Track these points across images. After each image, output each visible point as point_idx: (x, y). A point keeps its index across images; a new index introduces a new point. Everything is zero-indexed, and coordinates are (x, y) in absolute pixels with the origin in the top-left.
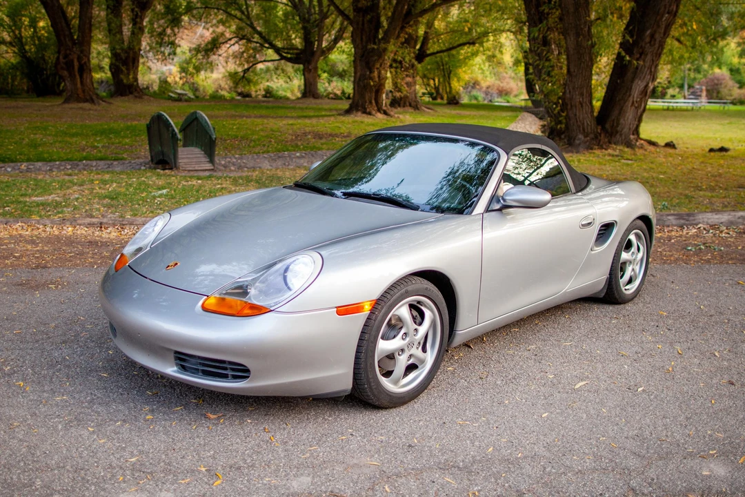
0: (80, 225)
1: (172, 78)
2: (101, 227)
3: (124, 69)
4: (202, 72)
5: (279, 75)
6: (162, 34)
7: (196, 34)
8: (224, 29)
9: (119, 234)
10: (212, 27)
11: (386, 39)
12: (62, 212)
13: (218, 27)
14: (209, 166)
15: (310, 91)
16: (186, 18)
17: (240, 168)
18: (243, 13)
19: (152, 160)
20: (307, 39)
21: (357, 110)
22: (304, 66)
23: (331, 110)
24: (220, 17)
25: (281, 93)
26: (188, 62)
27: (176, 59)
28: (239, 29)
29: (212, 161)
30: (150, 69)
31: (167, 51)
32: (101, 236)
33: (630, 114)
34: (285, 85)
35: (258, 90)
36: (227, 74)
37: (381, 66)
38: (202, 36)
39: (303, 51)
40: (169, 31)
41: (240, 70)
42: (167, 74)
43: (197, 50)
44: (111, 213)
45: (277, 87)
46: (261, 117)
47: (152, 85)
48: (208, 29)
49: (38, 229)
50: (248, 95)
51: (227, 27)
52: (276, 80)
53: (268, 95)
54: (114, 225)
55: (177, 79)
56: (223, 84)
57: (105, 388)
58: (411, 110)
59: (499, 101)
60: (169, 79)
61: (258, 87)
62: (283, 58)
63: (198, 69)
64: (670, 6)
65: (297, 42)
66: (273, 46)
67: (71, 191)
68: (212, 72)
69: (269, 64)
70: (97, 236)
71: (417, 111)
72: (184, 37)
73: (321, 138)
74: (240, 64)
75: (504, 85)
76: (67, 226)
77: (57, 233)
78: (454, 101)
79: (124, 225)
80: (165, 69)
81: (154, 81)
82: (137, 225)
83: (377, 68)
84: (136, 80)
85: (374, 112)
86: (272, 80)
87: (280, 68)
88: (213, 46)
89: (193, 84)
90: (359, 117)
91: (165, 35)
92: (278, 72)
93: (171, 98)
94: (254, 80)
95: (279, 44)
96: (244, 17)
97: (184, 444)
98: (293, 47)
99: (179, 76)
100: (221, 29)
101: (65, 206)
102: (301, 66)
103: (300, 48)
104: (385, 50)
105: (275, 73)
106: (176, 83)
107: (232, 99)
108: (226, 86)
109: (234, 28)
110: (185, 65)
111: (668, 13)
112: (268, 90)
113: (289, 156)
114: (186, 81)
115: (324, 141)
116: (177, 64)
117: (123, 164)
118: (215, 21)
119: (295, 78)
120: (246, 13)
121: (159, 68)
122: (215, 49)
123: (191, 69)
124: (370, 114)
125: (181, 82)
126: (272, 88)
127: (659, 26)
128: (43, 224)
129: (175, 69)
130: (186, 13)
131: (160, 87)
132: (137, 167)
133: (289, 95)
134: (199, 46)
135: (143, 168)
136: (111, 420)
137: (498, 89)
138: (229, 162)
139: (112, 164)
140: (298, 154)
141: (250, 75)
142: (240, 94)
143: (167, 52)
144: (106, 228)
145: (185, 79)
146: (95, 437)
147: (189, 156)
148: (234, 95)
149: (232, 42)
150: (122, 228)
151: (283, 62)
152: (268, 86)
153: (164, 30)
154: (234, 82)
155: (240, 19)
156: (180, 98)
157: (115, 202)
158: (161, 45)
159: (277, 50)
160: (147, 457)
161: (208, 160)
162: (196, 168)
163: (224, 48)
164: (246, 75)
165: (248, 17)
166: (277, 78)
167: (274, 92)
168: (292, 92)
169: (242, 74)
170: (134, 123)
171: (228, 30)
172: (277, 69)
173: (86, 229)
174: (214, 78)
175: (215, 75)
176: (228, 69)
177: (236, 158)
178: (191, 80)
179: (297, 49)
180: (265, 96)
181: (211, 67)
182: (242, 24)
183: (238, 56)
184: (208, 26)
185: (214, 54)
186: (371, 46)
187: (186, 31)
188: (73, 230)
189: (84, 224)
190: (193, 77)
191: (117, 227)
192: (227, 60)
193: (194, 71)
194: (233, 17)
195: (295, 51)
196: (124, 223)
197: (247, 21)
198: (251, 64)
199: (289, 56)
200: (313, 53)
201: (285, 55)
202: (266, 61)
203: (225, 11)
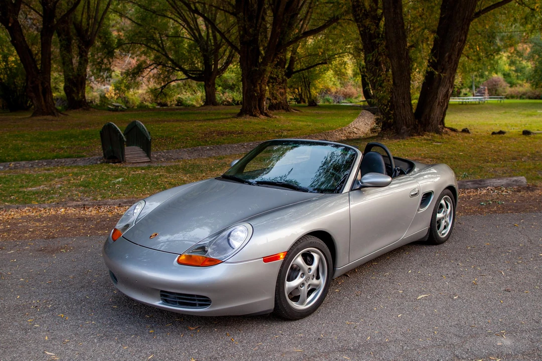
0: (69, 207)
1: (109, 94)
2: (84, 208)
3: (75, 89)
4: (131, 90)
5: (187, 90)
6: (102, 62)
7: (125, 61)
8: (145, 57)
9: (97, 212)
10: (136, 56)
11: (265, 63)
12: (52, 198)
13: (141, 56)
14: (147, 159)
15: (210, 100)
16: (117, 51)
17: (168, 159)
18: (159, 46)
19: (105, 156)
20: (206, 63)
21: (246, 114)
22: (205, 82)
23: (226, 114)
24: (143, 49)
25: (189, 102)
26: (121, 82)
27: (112, 81)
28: (157, 58)
29: (149, 155)
30: (92, 88)
32: (85, 214)
33: (437, 111)
34: (191, 97)
35: (172, 101)
36: (149, 90)
37: (261, 82)
38: (130, 63)
39: (204, 72)
40: (105, 61)
41: (159, 87)
42: (105, 92)
43: (127, 73)
44: (87, 196)
45: (186, 98)
46: (177, 121)
47: (95, 99)
48: (133, 58)
49: (41, 211)
50: (166, 105)
51: (147, 56)
52: (185, 93)
53: (179, 104)
54: (93, 206)
55: (113, 95)
56: (146, 97)
57: (118, 315)
58: (284, 112)
59: (345, 103)
60: (106, 95)
61: (172, 99)
62: (189, 77)
63: (128, 87)
64: (461, 36)
65: (199, 65)
66: (182, 70)
67: (54, 182)
68: (138, 89)
69: (179, 82)
70: (83, 214)
71: (288, 112)
72: (117, 64)
73: (222, 135)
74: (159, 83)
75: (347, 90)
76: (60, 208)
77: (54, 213)
78: (313, 104)
81: (95, 97)
82: (109, 205)
83: (259, 84)
84: (84, 97)
85: (258, 115)
86: (182, 93)
87: (187, 84)
88: (138, 70)
89: (125, 98)
90: (248, 119)
91: (103, 64)
92: (186, 87)
93: (110, 110)
94: (169, 94)
95: (186, 67)
97: (178, 346)
98: (197, 69)
99: (114, 92)
100: (143, 58)
101: (53, 193)
102: (203, 83)
104: (265, 70)
105: (184, 88)
106: (112, 97)
107: (154, 109)
108: (149, 99)
109: (153, 57)
110: (119, 85)
111: (460, 41)
112: (180, 100)
113: (202, 149)
115: (224, 137)
116: (112, 84)
117: (84, 160)
118: (138, 53)
119: (199, 91)
120: (161, 45)
121: (99, 87)
122: (140, 73)
123: (123, 88)
124: (255, 116)
125: (116, 97)
126: (182, 99)
127: (454, 50)
128: (43, 208)
129: (111, 88)
130: (118, 48)
131: (101, 101)
132: (94, 162)
133: (194, 103)
134: (128, 70)
135: (99, 162)
136: (127, 335)
137: (343, 94)
138: (160, 155)
139: (76, 160)
140: (208, 148)
141: (166, 90)
142: (159, 104)
143: (105, 76)
144: (88, 208)
145: (118, 95)
146: (120, 345)
147: (131, 153)
148: (155, 105)
149: (152, 67)
150: (99, 208)
151: (189, 80)
152: (179, 98)
153: (102, 60)
154: (155, 96)
155: (158, 51)
156: (116, 109)
157: (87, 189)
158: (100, 70)
159: (185, 72)
160: (157, 355)
161: (146, 155)
162: (138, 161)
163: (146, 71)
164: (163, 91)
165: (163, 49)
166: (185, 91)
167: (184, 102)
168: (197, 101)
169: (160, 90)
170: (87, 129)
171: (148, 59)
172: (185, 85)
173: (74, 210)
174: (140, 93)
175: (140, 91)
176: (150, 87)
177: (164, 152)
178: (123, 95)
179: (200, 71)
180: (177, 105)
181: (138, 85)
182: (158, 54)
183: (157, 77)
184: (134, 56)
185: (139, 76)
186: (254, 68)
187: (118, 60)
188: (65, 211)
189: (72, 206)
190: (124, 93)
191: (95, 207)
192: (149, 80)
193: (125, 89)
194: (153, 49)
195: (198, 72)
196: (100, 204)
197: (163, 52)
198: (166, 83)
199: (194, 76)
200: (212, 73)
201: (191, 75)
202: (177, 80)
203: (146, 45)
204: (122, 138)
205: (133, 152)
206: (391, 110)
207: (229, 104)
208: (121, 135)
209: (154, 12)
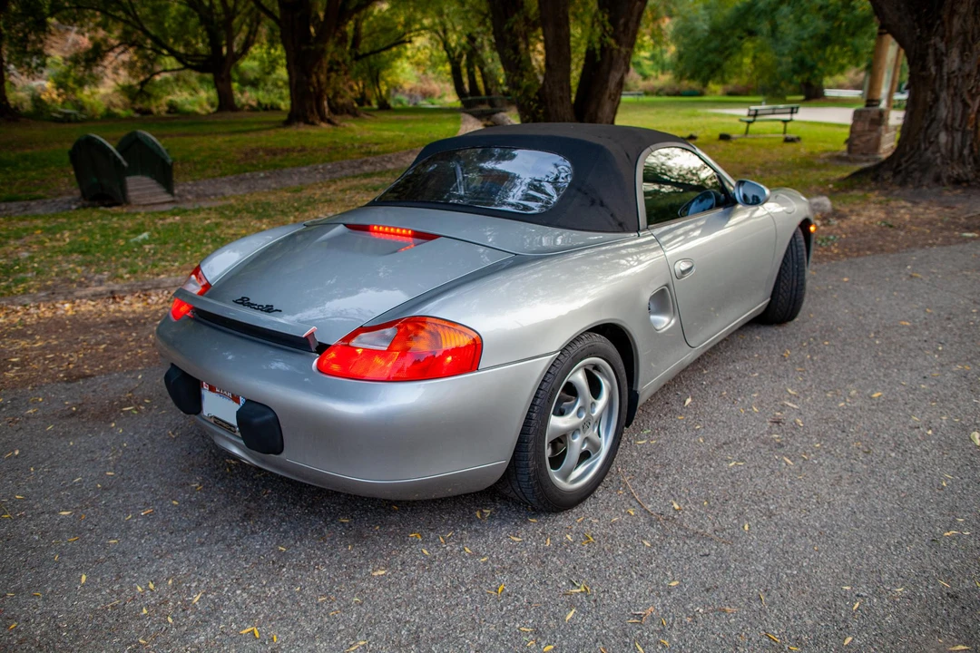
0: (81, 298)
1: (47, 95)
2: (114, 298)
4: (86, 88)
5: (181, 87)
6: (25, 40)
7: (67, 40)
8: (107, 34)
9: (144, 304)
10: (88, 31)
11: (321, 39)
12: (23, 280)
13: (96, 31)
14: (167, 197)
15: (226, 103)
16: (52, 21)
17: (199, 196)
18: (127, 13)
19: (84, 195)
20: (215, 45)
21: (299, 121)
22: (215, 74)
23: (260, 123)
24: (99, 19)
25: (188, 107)
26: (66, 75)
27: (47, 72)
28: (126, 33)
29: (170, 190)
30: (13, 84)
31: (35, 61)
32: (120, 311)
34: (190, 98)
35: (159, 106)
36: (119, 88)
37: (319, 68)
38: (76, 43)
39: (210, 58)
40: (33, 37)
42: (39, 91)
43: (75, 60)
44: (96, 272)
45: (182, 101)
47: (21, 104)
48: (83, 34)
49: (17, 312)
50: (149, 112)
51: (109, 32)
52: (179, 93)
53: (172, 111)
54: (132, 293)
55: (55, 96)
56: (116, 100)
58: (350, 118)
59: (425, 104)
60: (43, 97)
61: (159, 102)
62: (187, 67)
63: (81, 83)
65: (201, 47)
66: (172, 53)
67: (12, 249)
68: (97, 86)
69: (167, 75)
70: (115, 311)
71: (357, 119)
72: (54, 45)
73: (275, 154)
74: (136, 77)
75: (426, 86)
76: (61, 302)
77: (49, 314)
78: (384, 106)
79: (146, 290)
80: (35, 84)
81: (22, 101)
82: (166, 288)
83: (316, 73)
84: (5, 98)
85: (317, 122)
86: (175, 93)
87: (182, 78)
88: (95, 55)
89: (76, 101)
90: (303, 128)
91: (28, 41)
92: (181, 83)
93: (56, 120)
94: (155, 93)
95: (180, 50)
96: (130, 19)
98: (197, 53)
99: (56, 92)
100: (101, 33)
101: (20, 271)
102: (209, 76)
103: (205, 53)
104: (323, 51)
105: (177, 85)
106: (54, 101)
107: (130, 119)
108: (120, 103)
109: (119, 32)
110: (63, 80)
112: (172, 104)
113: (253, 177)
114: (67, 99)
115: (279, 157)
116: (50, 78)
117: (45, 203)
118: (91, 24)
119: (201, 90)
120: (132, 13)
121: (25, 84)
122: (99, 59)
123: (71, 84)
124: (313, 124)
125: (60, 100)
126: (176, 102)
127: (631, 14)
128: (20, 304)
129: (48, 85)
130: (52, 15)
131: (36, 106)
132: (66, 206)
133: (197, 109)
134: (77, 55)
135: (74, 207)
137: (421, 92)
138: (183, 190)
139: (28, 205)
140: (262, 175)
141: (147, 88)
142: (138, 111)
143: (34, 65)
144: (123, 298)
145: (65, 97)
148: (131, 113)
149: (120, 49)
150: (146, 295)
151: (186, 71)
152: (171, 101)
153: (26, 36)
154: (130, 97)
155: (126, 22)
156: (66, 119)
157: (89, 258)
158: (25, 53)
159: (179, 58)
161: (164, 190)
162: (153, 201)
163: (112, 55)
164: (144, 89)
165: (136, 17)
166: (180, 91)
167: (180, 107)
168: (201, 106)
169: (138, 88)
170: (28, 151)
171: (111, 35)
172: (177, 80)
173: (93, 303)
174: (106, 89)
175: (102, 90)
176: (121, 82)
177: (190, 185)
178: (73, 97)
179: (203, 56)
180: (168, 112)
181: (96, 81)
182: (129, 28)
183: (130, 66)
184: (85, 29)
185: (97, 65)
186: (304, 48)
187: (54, 38)
188: (73, 308)
189: (86, 296)
190: (74, 93)
191: (137, 295)
192: (115, 71)
193: (75, 86)
194: (117, 19)
195: (201, 58)
196: (146, 287)
197: (136, 24)
198: (148, 76)
199: (194, 64)
200: (223, 59)
201: (189, 63)
202: (165, 71)
203: (104, 12)
204: (120, 161)
205: (140, 186)
206: (539, 107)
207: (252, 109)
208: (115, 157)
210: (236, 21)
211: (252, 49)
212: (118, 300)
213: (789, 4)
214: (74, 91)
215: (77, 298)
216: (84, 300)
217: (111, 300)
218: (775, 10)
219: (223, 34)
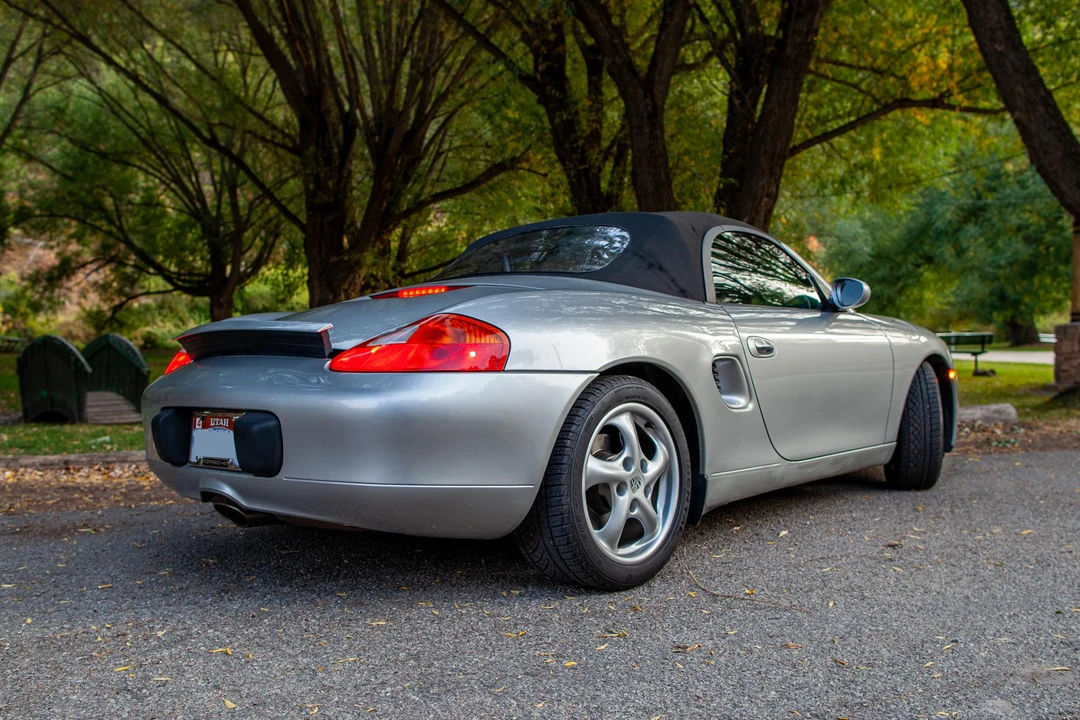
0: (26, 466)
2: (68, 469)
4: (42, 314)
5: (165, 316)
7: (27, 257)
8: (80, 248)
9: (105, 476)
10: (58, 245)
13: (68, 244)
16: (15, 232)
18: (111, 221)
19: (26, 415)
20: (217, 262)
22: (212, 298)
24: (74, 230)
25: (170, 342)
26: (18, 297)
28: (105, 247)
29: (138, 410)
32: (73, 482)
34: (173, 331)
36: (84, 314)
37: (350, 286)
38: (39, 260)
39: (209, 278)
41: (105, 307)
43: (34, 279)
45: (163, 334)
48: (52, 248)
51: (84, 245)
52: (161, 324)
53: (149, 346)
54: (91, 464)
56: (77, 330)
61: (133, 334)
62: (177, 288)
63: (36, 308)
65: (200, 264)
66: (161, 271)
68: (55, 313)
70: (66, 482)
72: (11, 261)
74: (108, 301)
79: (109, 463)
86: (155, 323)
87: (167, 306)
88: (61, 273)
89: (25, 330)
92: (165, 312)
94: (130, 322)
95: (172, 268)
96: (114, 230)
98: (192, 272)
100: (74, 247)
103: (203, 272)
104: (358, 264)
105: (160, 314)
108: (81, 334)
109: (96, 245)
110: (12, 303)
112: (150, 337)
114: (14, 328)
118: (63, 237)
119: (192, 321)
120: (118, 223)
122: (64, 278)
123: (23, 308)
125: (5, 328)
126: (155, 335)
130: (16, 224)
134: (38, 272)
141: (120, 315)
144: (79, 470)
145: (11, 325)
149: (93, 267)
150: (107, 468)
151: (175, 293)
152: (149, 333)
154: (96, 326)
155: (109, 233)
156: (11, 349)
159: (168, 278)
161: (133, 408)
163: (80, 276)
164: (117, 315)
165: (121, 228)
166: (162, 321)
167: (159, 341)
169: (109, 314)
171: (86, 249)
172: (161, 307)
173: (40, 473)
174: (61, 321)
175: (61, 318)
176: (88, 308)
178: (23, 326)
179: (200, 275)
180: (143, 347)
181: (55, 306)
182: (111, 241)
183: (103, 288)
184: (53, 243)
185: (61, 287)
186: (334, 259)
187: (12, 254)
189: (33, 465)
190: (24, 321)
191: (97, 467)
192: (83, 294)
193: (29, 311)
194: (96, 229)
195: (195, 278)
196: (109, 460)
197: (120, 236)
198: (124, 299)
199: (187, 285)
200: (225, 281)
201: (180, 283)
202: (148, 293)
203: (82, 221)
204: (83, 365)
205: (102, 403)
209: (104, 155)
210: (248, 234)
211: (264, 269)
212: (72, 471)
213: (976, 223)
214: (25, 316)
215: (21, 466)
216: (29, 470)
217: (63, 471)
218: (957, 231)
219: (229, 249)
